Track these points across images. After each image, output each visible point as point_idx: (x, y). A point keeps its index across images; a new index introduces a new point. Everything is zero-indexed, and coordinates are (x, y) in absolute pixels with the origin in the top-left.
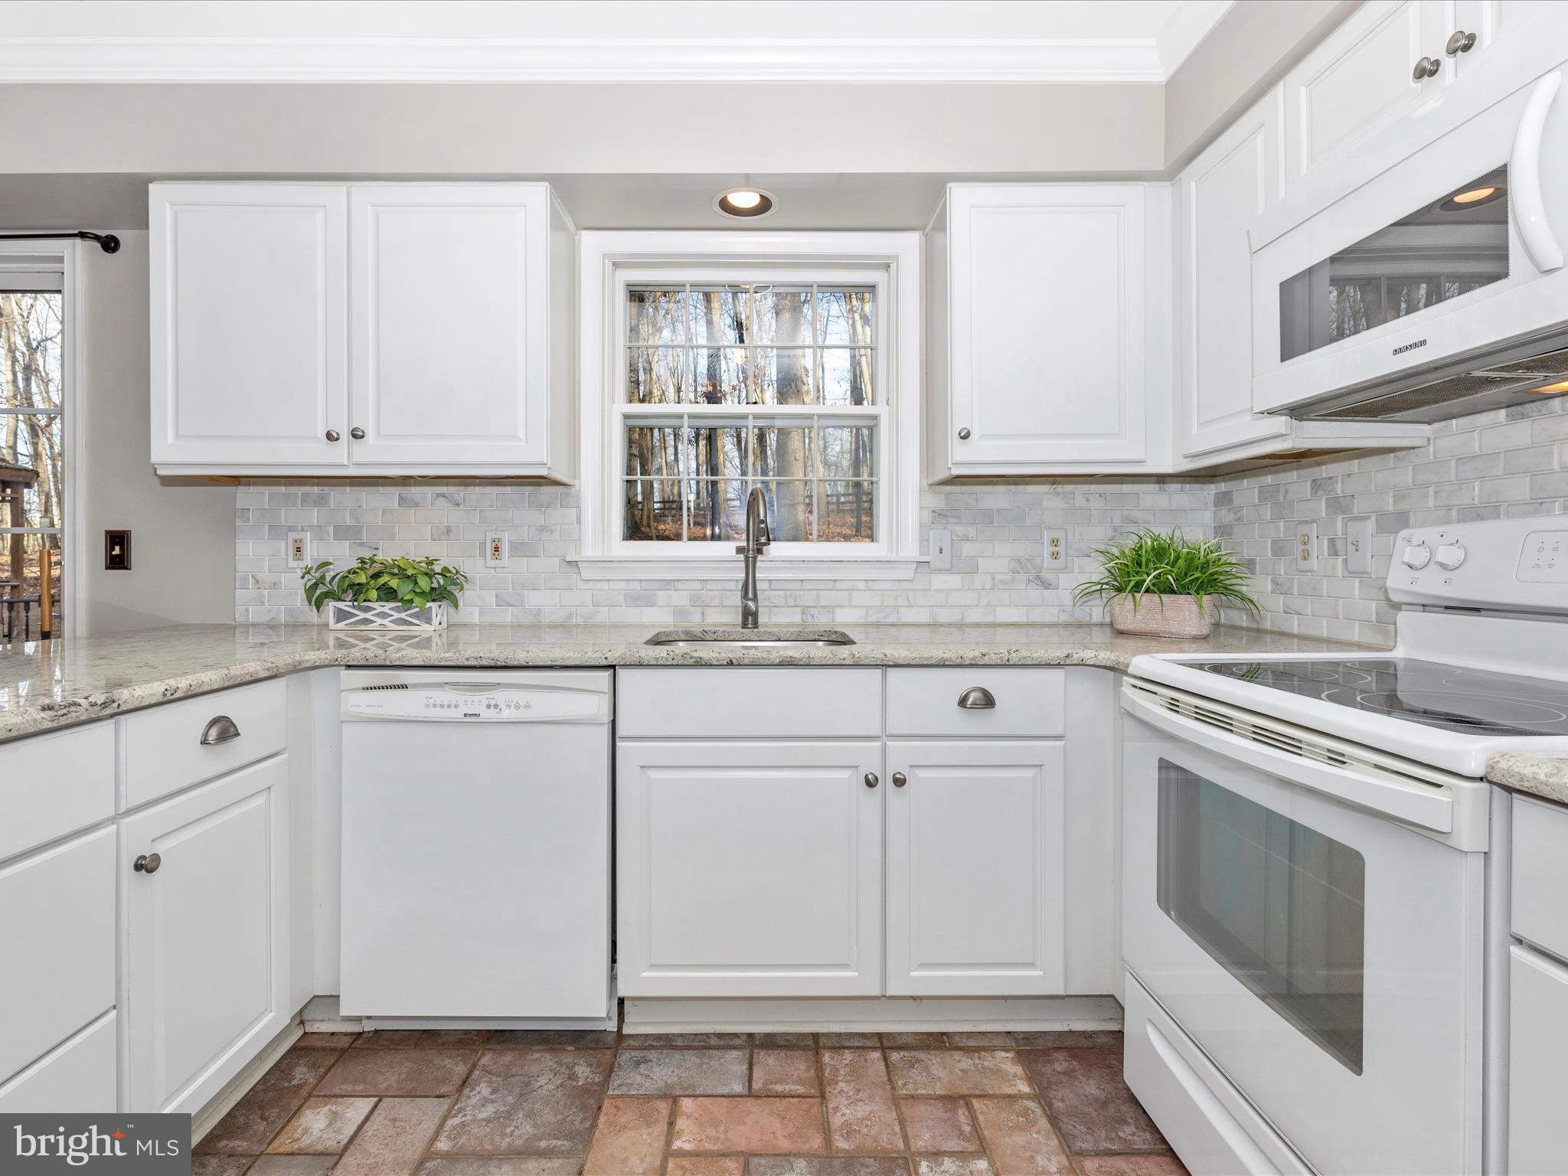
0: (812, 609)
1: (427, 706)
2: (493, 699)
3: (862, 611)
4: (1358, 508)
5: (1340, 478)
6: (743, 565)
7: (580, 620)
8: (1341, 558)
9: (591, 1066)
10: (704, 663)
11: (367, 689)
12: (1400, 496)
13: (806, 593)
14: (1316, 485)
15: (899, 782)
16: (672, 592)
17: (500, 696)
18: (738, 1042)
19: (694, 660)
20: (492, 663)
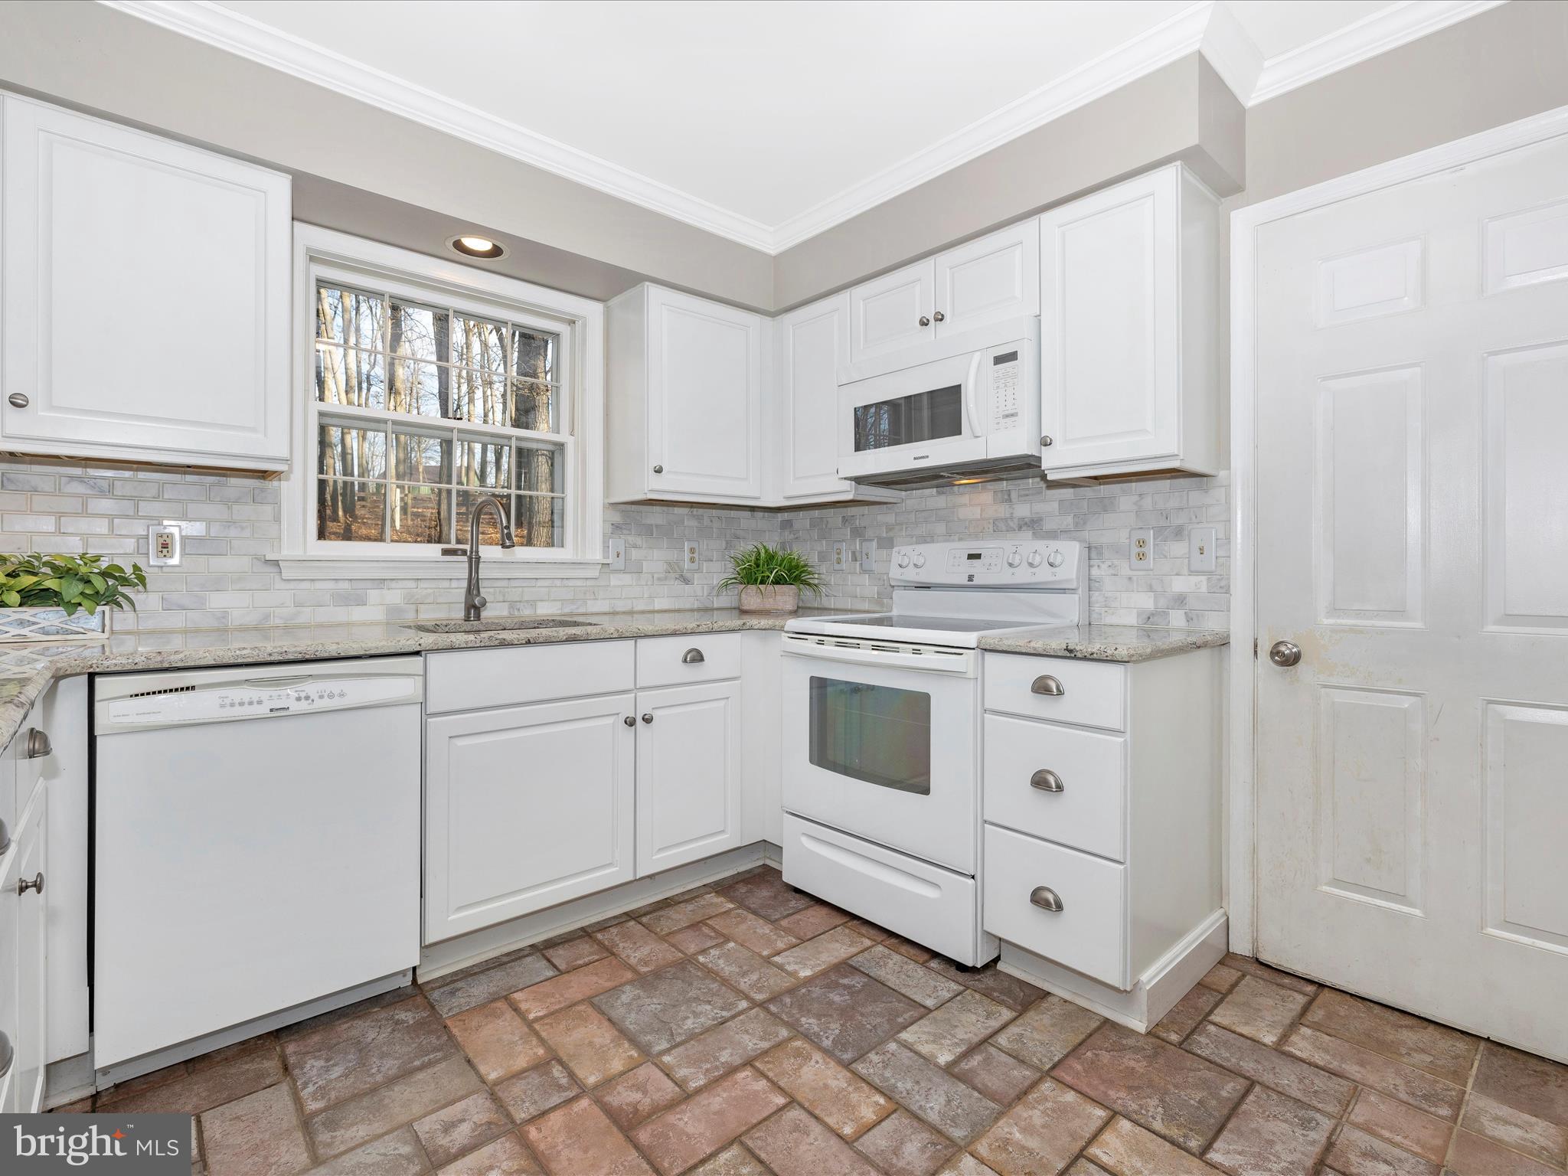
0: (518, 603)
1: (222, 706)
2: (304, 691)
3: (559, 604)
4: (869, 533)
5: (858, 517)
6: (467, 565)
7: (278, 622)
8: (858, 563)
9: (410, 1010)
10: (507, 643)
11: (137, 695)
12: (890, 528)
13: (514, 590)
14: (845, 520)
15: (647, 720)
16: (385, 591)
17: (311, 688)
18: (526, 953)
19: (498, 641)
20: (300, 657)
